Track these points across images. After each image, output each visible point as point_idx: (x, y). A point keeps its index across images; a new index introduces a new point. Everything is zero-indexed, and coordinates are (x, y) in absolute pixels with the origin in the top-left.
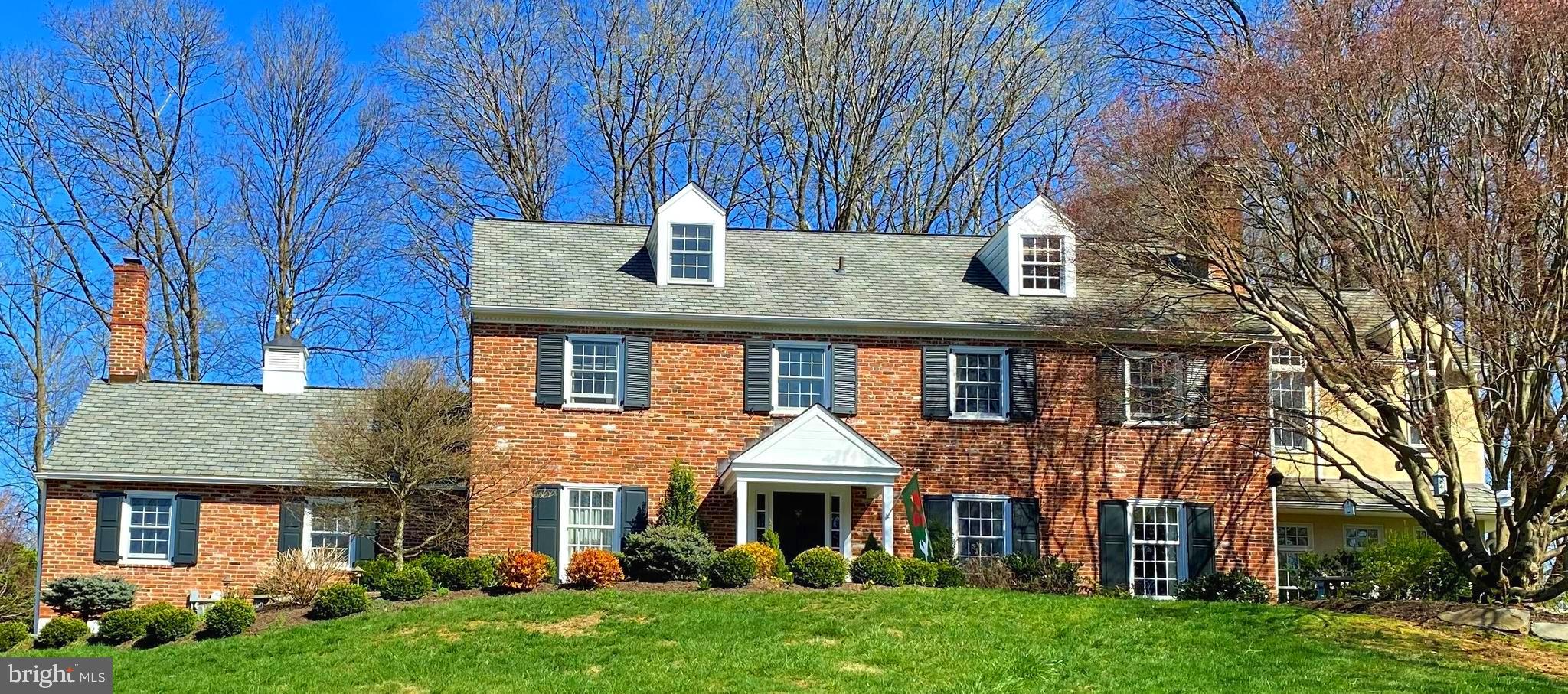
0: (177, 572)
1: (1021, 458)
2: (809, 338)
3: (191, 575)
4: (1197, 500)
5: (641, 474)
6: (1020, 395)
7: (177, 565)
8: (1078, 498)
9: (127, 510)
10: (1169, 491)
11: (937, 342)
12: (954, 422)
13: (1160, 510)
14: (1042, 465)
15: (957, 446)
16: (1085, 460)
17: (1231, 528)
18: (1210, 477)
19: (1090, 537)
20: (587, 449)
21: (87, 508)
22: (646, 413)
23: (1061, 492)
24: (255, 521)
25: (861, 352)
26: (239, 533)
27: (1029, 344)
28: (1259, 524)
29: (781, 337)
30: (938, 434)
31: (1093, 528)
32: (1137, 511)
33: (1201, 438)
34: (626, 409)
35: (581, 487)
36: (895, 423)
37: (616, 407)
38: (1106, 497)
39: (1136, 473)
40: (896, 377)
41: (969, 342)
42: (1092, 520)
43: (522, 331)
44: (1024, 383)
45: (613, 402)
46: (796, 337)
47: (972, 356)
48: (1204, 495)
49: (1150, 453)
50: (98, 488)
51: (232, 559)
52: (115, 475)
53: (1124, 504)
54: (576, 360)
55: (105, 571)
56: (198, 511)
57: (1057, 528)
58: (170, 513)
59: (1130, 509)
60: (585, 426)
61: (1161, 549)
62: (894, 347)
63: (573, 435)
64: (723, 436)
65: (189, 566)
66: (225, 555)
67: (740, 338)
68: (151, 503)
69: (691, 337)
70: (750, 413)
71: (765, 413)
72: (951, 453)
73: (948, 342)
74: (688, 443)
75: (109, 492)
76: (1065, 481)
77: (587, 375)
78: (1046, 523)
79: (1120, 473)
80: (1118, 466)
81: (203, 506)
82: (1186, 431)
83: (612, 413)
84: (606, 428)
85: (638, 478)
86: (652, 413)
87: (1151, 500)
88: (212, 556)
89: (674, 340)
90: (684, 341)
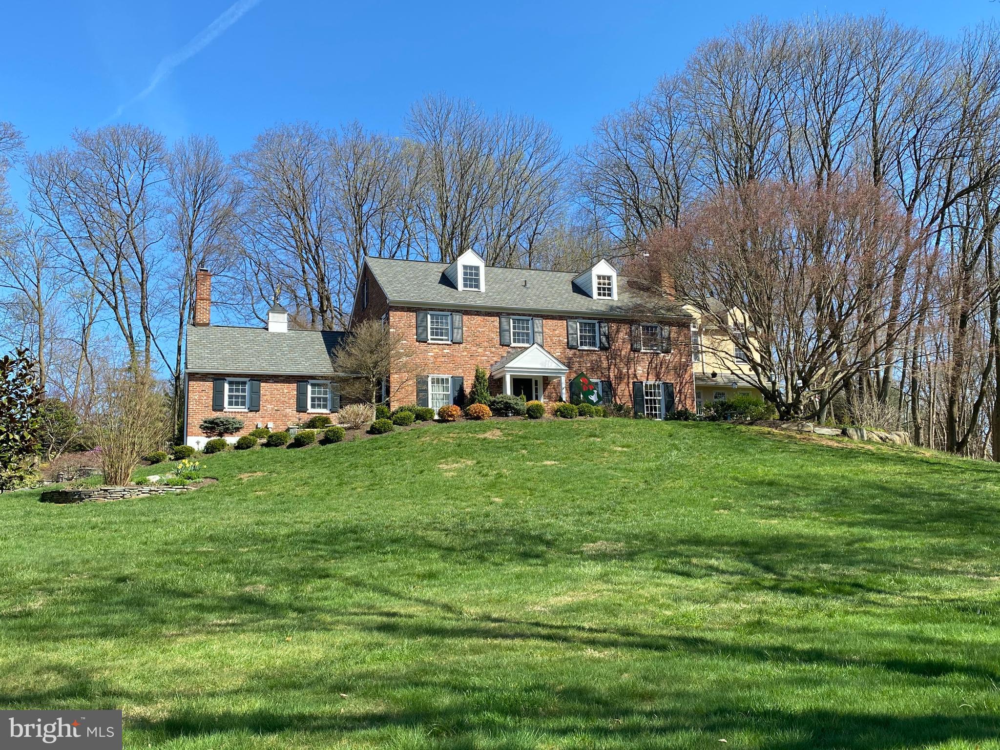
0: (251, 414)
1: (605, 364)
2: (524, 315)
3: (257, 415)
4: (668, 381)
5: (460, 371)
6: (604, 339)
7: (251, 411)
8: (626, 380)
9: (227, 386)
10: (658, 377)
11: (572, 318)
12: (579, 350)
13: (654, 385)
14: (612, 367)
15: (581, 360)
16: (628, 364)
17: (680, 392)
18: (672, 372)
19: (630, 395)
20: (438, 360)
21: (209, 385)
22: (461, 345)
23: (620, 377)
24: (286, 391)
25: (544, 321)
26: (278, 396)
27: (606, 319)
28: (690, 391)
29: (514, 314)
30: (575, 354)
31: (631, 392)
32: (646, 385)
33: (668, 357)
34: (454, 343)
35: (436, 376)
36: (558, 350)
37: (449, 342)
38: (635, 380)
39: (645, 370)
40: (557, 332)
41: (584, 318)
42: (631, 389)
43: (409, 310)
44: (605, 335)
45: (447, 340)
46: (519, 315)
47: (585, 324)
48: (670, 379)
49: (650, 363)
50: (213, 376)
51: (276, 408)
52: (221, 371)
53: (642, 383)
54: (432, 322)
55: (218, 414)
56: (260, 387)
57: (619, 392)
58: (247, 387)
59: (644, 384)
60: (437, 351)
61: (655, 400)
62: (556, 319)
63: (432, 354)
64: (492, 355)
65: (256, 411)
66: (273, 406)
67: (498, 315)
68: (238, 383)
69: (478, 313)
70: (503, 346)
71: (509, 346)
72: (579, 362)
73: (576, 318)
74: (479, 358)
75: (218, 378)
76: (621, 374)
77: (437, 329)
78: (615, 390)
79: (641, 370)
80: (639, 368)
81: (262, 384)
82: (663, 354)
83: (448, 345)
84: (445, 351)
85: (459, 373)
86: (464, 345)
87: (651, 382)
88: (267, 406)
89: (471, 315)
90: (476, 315)
